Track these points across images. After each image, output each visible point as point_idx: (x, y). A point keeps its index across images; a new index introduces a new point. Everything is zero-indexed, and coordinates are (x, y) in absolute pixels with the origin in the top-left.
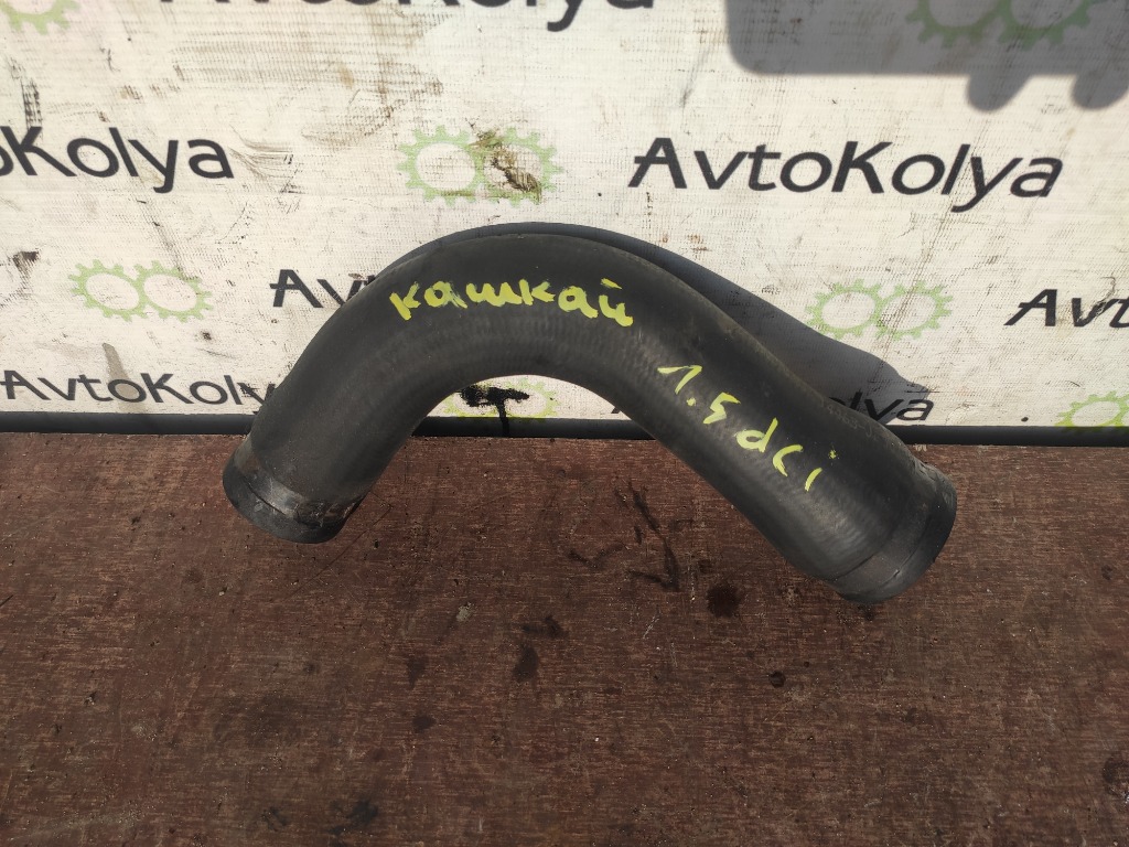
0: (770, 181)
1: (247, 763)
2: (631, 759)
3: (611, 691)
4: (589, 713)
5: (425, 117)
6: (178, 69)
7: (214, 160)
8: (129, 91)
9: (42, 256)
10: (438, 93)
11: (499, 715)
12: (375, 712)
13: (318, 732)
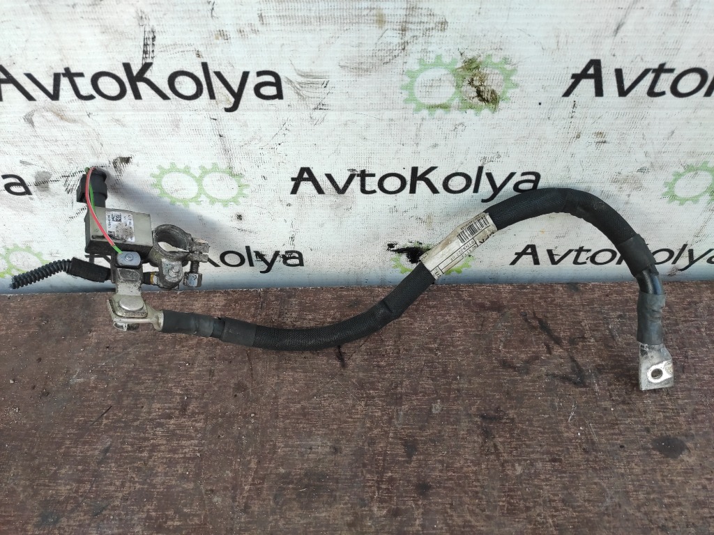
0: (662, 90)
1: (302, 522)
2: (580, 509)
3: (554, 460)
4: (542, 477)
7: (272, 86)
8: (222, 34)
9: (133, 160)
11: (478, 480)
12: (386, 481)
13: (349, 497)
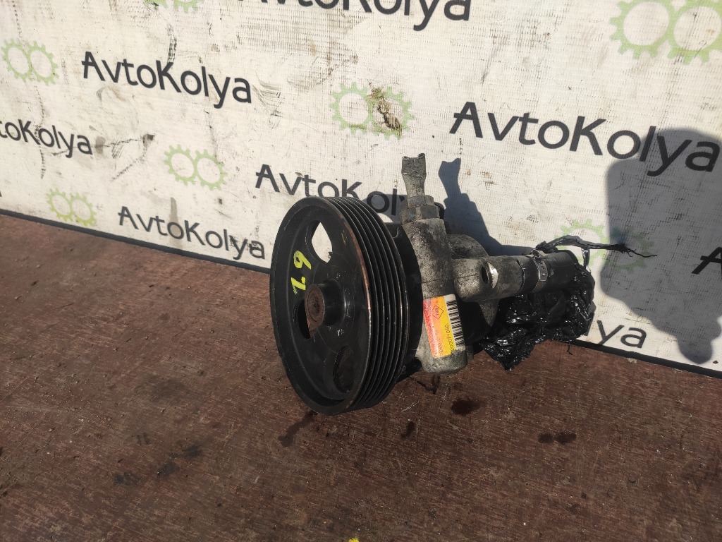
1: (144, 408)
2: (366, 474)
3: (369, 433)
5: (348, 76)
6: (238, 37)
7: (244, 91)
8: (215, 47)
9: (156, 138)
10: (355, 62)
13: (189, 404)
